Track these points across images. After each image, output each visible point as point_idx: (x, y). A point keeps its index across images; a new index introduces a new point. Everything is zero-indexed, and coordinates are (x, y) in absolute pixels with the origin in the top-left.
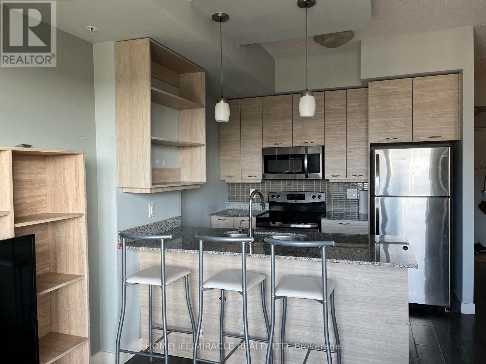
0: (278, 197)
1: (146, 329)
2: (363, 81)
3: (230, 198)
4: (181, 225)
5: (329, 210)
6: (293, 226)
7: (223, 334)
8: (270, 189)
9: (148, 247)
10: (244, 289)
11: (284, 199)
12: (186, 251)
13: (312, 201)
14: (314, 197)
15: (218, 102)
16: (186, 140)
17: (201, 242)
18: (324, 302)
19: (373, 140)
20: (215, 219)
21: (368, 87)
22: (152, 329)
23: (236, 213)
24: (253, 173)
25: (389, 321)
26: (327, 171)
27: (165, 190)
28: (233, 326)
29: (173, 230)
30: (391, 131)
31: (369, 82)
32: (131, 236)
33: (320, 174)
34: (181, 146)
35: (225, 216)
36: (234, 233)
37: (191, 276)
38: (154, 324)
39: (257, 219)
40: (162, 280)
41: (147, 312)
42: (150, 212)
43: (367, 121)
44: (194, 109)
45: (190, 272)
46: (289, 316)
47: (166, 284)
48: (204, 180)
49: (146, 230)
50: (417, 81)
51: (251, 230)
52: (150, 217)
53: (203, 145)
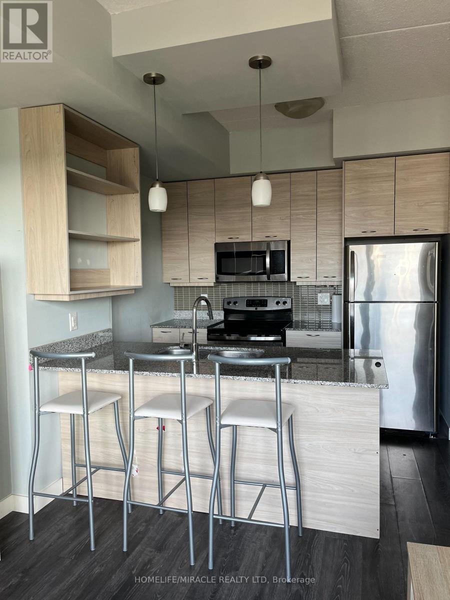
0: (235, 303)
1: (68, 466)
2: (336, 160)
3: (176, 305)
4: (112, 339)
5: (297, 319)
6: (253, 338)
7: (161, 470)
8: (225, 294)
9: (67, 367)
10: (184, 416)
11: (242, 306)
12: (114, 371)
13: (276, 308)
14: (278, 303)
15: (152, 187)
16: (116, 234)
17: (131, 361)
18: (278, 431)
19: (349, 234)
20: (157, 332)
21: (342, 168)
22: (75, 466)
23: (184, 324)
24: (204, 275)
25: (357, 451)
26: (293, 271)
27: (88, 297)
28: (174, 461)
29: (101, 346)
30: (369, 222)
31: (344, 162)
32: (45, 355)
33: (286, 275)
34: (109, 242)
35: (169, 327)
36: (177, 349)
37: (122, 402)
38: (79, 461)
39: (208, 331)
40: (84, 407)
41: (69, 447)
42: (72, 324)
43: (341, 210)
44: (125, 195)
45: (120, 397)
46: (240, 448)
47: (89, 412)
48: (139, 283)
49: (66, 346)
50: (401, 161)
51: (195, 345)
52: (71, 330)
53: (138, 240)
